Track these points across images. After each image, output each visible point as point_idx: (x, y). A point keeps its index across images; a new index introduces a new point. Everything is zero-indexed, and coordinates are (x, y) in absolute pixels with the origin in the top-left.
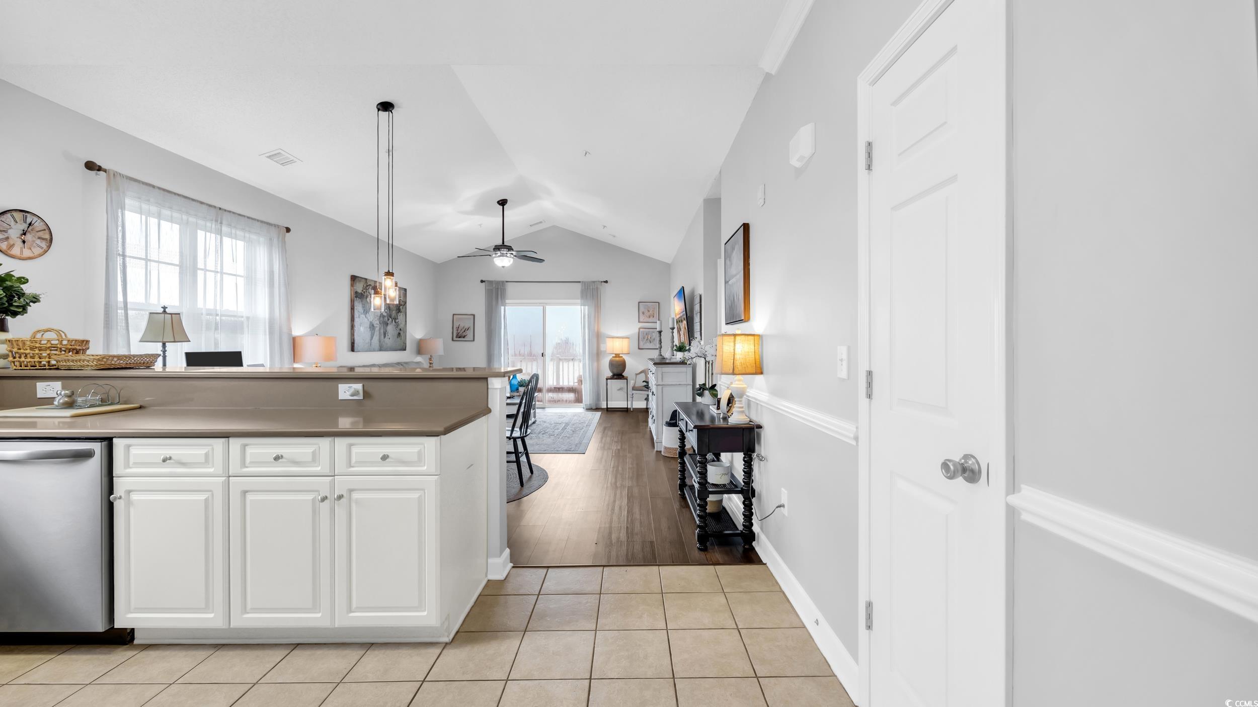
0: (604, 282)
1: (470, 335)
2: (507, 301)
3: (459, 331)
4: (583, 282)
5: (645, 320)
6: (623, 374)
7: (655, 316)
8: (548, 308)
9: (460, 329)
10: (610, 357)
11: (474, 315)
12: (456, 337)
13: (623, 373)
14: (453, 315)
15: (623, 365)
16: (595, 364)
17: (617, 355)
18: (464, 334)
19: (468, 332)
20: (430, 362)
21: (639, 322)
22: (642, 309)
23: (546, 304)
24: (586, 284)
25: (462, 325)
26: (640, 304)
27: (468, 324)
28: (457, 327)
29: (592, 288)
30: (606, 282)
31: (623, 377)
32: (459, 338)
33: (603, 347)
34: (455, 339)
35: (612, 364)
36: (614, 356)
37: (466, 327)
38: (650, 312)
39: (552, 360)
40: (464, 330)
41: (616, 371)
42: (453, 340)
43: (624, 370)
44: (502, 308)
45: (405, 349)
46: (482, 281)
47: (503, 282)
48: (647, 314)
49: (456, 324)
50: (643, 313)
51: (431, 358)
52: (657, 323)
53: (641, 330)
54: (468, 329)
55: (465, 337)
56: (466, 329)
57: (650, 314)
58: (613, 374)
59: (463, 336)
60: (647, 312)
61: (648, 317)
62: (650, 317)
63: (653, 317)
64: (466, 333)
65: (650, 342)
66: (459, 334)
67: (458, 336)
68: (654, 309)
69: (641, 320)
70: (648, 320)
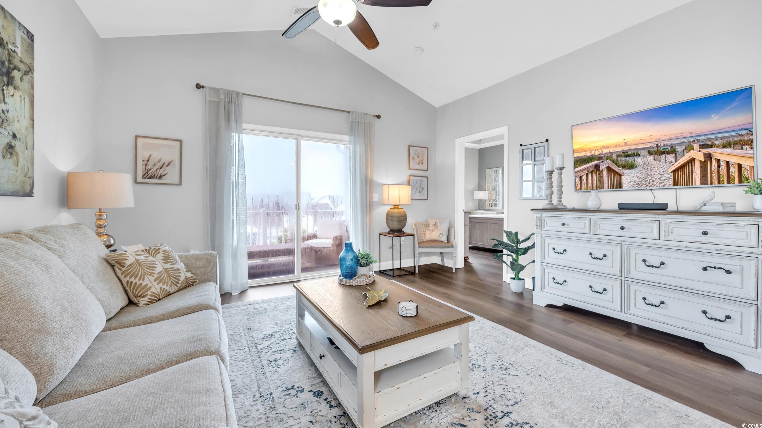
0: (376, 116)
1: (172, 175)
2: (245, 126)
3: (149, 167)
4: (353, 113)
5: (415, 167)
6: (403, 230)
7: (424, 162)
8: (304, 143)
9: (150, 164)
10: (387, 209)
11: (180, 142)
13: (403, 228)
14: (137, 137)
15: (403, 219)
16: (368, 218)
17: (396, 206)
18: (161, 172)
19: (168, 170)
21: (409, 169)
22: (411, 155)
23: (302, 136)
24: (358, 116)
25: (156, 155)
26: (411, 148)
27: (168, 153)
28: (147, 159)
29: (363, 121)
30: (378, 117)
31: (403, 232)
32: (150, 178)
33: (376, 197)
34: (140, 179)
35: (389, 217)
36: (392, 207)
37: (166, 159)
38: (420, 158)
39: (307, 213)
40: (160, 164)
41: (396, 226)
42: (138, 182)
43: (405, 225)
44: (236, 136)
45: (30, 194)
46: (198, 86)
47: (238, 94)
48: (417, 160)
49: (143, 154)
50: (413, 159)
51: (100, 215)
52: (427, 170)
53: (412, 178)
54: (169, 164)
55: (162, 178)
56: (164, 164)
57: (420, 160)
58: (389, 230)
59: (159, 176)
60: (416, 157)
61: (418, 163)
62: (419, 164)
63: (422, 163)
64: (164, 171)
65: (420, 192)
66: (149, 172)
67: (148, 176)
68: (423, 155)
69: (411, 167)
70: (418, 167)
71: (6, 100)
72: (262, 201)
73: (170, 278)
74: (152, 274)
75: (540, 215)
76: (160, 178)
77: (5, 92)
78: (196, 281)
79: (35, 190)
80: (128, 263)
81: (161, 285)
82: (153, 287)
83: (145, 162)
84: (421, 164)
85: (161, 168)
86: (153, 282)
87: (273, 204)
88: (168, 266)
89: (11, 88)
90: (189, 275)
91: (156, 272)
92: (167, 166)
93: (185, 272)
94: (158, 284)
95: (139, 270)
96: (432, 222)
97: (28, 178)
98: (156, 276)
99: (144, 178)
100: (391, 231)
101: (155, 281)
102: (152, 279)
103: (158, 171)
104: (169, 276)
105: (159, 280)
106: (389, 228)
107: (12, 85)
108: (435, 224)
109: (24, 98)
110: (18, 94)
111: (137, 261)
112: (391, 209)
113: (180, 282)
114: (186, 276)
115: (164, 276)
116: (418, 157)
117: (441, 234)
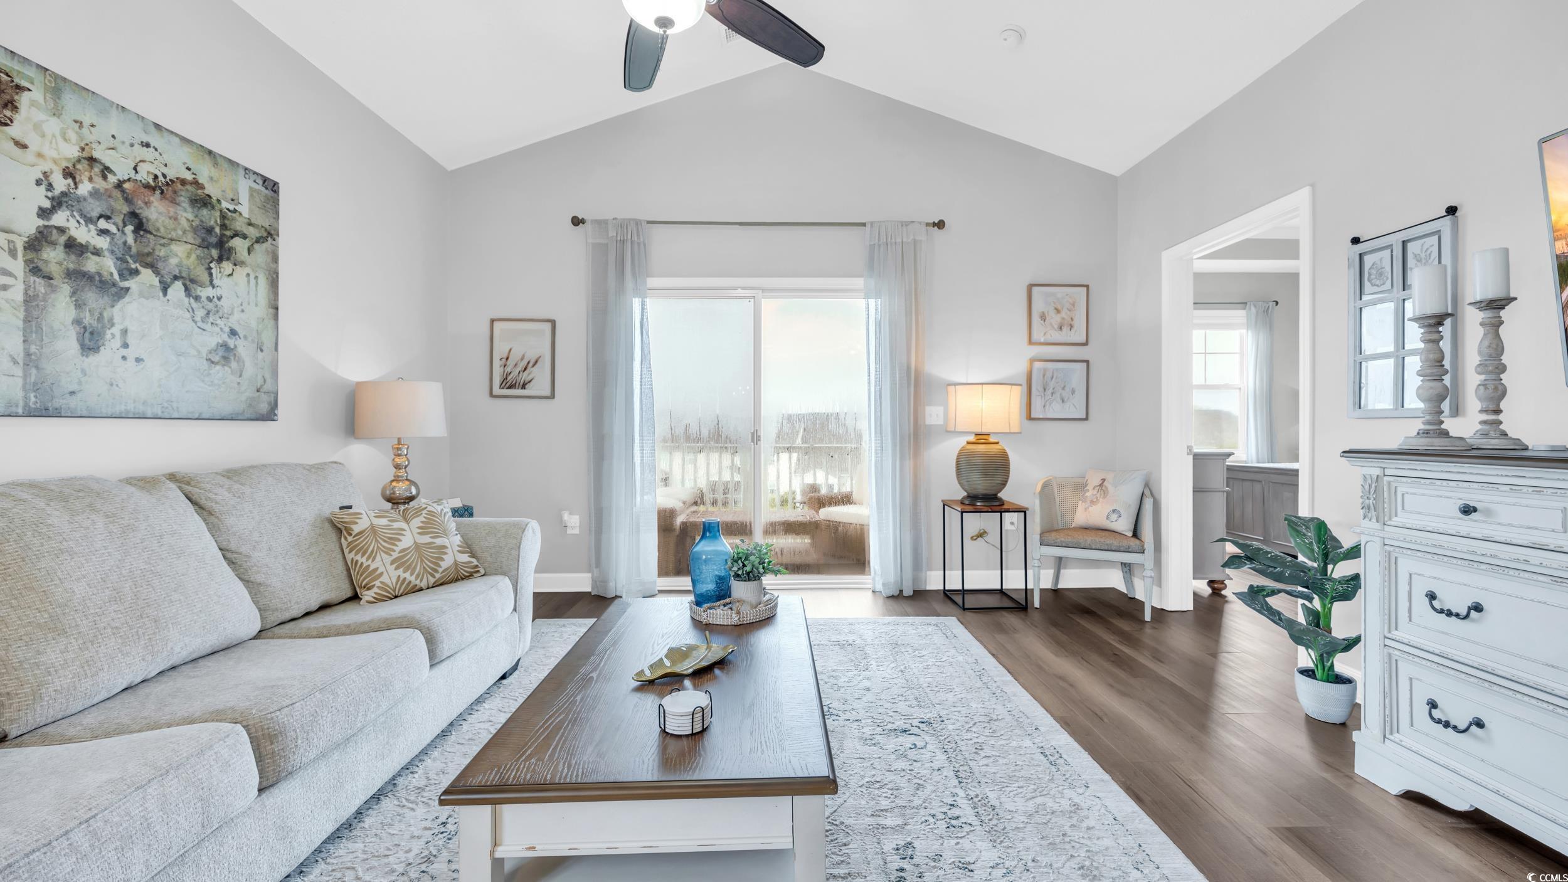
0: (934, 225)
1: (541, 379)
2: (651, 282)
3: (508, 369)
4: (872, 224)
5: (1047, 339)
6: (999, 495)
7: (1076, 324)
9: (511, 363)
10: (959, 442)
11: (553, 323)
12: (501, 387)
13: (1001, 490)
14: (492, 321)
15: (1000, 468)
16: (909, 464)
17: (982, 438)
18: (525, 377)
19: (534, 372)
20: (398, 460)
21: (1030, 342)
22: (1038, 306)
23: (764, 290)
24: (883, 230)
25: (518, 349)
26: (1035, 290)
27: (535, 345)
28: (505, 356)
29: (899, 240)
30: (940, 225)
31: (1002, 503)
32: (510, 387)
33: (933, 415)
34: (497, 390)
35: (964, 463)
36: (972, 438)
37: (531, 355)
38: (1063, 314)
39: (774, 450)
40: (524, 363)
41: (981, 487)
42: (492, 395)
43: (1004, 484)
44: (636, 303)
45: (270, 415)
46: (577, 221)
47: (638, 223)
48: (1055, 319)
49: (500, 350)
50: (1043, 317)
51: (399, 449)
52: (1086, 344)
53: (1037, 365)
54: (536, 362)
55: (526, 386)
56: (529, 363)
57: (1063, 319)
58: (965, 494)
59: (521, 383)
60: (1052, 313)
61: (1056, 327)
62: (1061, 328)
63: (1071, 327)
64: (529, 374)
65: (1063, 401)
66: (509, 378)
67: (508, 385)
68: (1073, 305)
69: (1038, 336)
70: (1057, 336)
71: (215, 282)
72: (687, 427)
73: (422, 561)
74: (388, 552)
75: (1376, 472)
76: (524, 387)
77: (213, 271)
78: (478, 571)
79: (280, 411)
80: (356, 529)
81: (400, 572)
82: (385, 576)
83: (504, 360)
84: (1065, 329)
85: (525, 369)
86: (388, 566)
87: (710, 431)
88: (426, 539)
89: (227, 266)
90: (464, 558)
91: (397, 549)
92: (534, 366)
93: (456, 552)
94: (396, 569)
95: (371, 542)
96: (1094, 481)
97: (265, 393)
98: (395, 555)
99: (503, 388)
100: (969, 496)
101: (392, 563)
102: (388, 559)
103: (521, 374)
104: (421, 557)
105: (399, 563)
106: (966, 491)
107: (228, 259)
108: (1101, 485)
109: (256, 278)
110: (241, 272)
111: (372, 526)
112: (968, 443)
113: (440, 570)
114: (455, 560)
115: (413, 556)
116: (1058, 311)
117: (1114, 511)
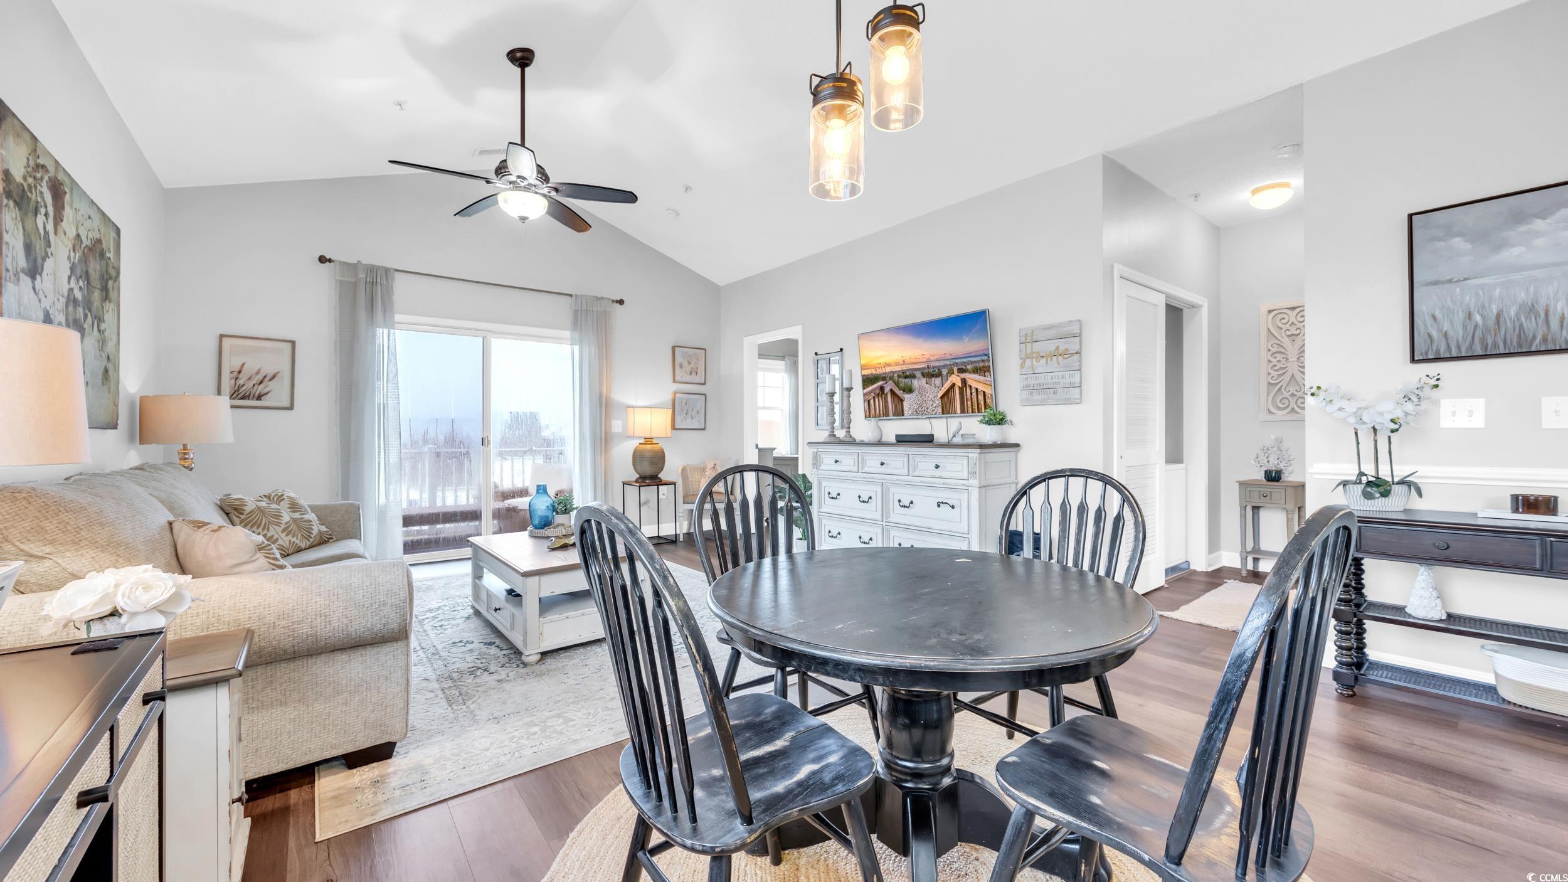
0: (618, 301)
1: (278, 393)
2: (398, 318)
3: (241, 382)
4: (575, 295)
5: (684, 379)
6: (658, 475)
7: (700, 371)
8: (494, 341)
9: (243, 377)
10: (633, 444)
11: (293, 342)
13: (659, 472)
14: (221, 337)
15: (659, 459)
16: (602, 458)
17: (648, 440)
18: (260, 389)
19: (271, 385)
21: (674, 382)
22: (678, 360)
23: (490, 332)
24: (584, 300)
25: (253, 364)
26: (675, 349)
27: (273, 361)
28: (237, 370)
29: (594, 308)
30: (621, 302)
31: (660, 479)
32: (243, 398)
33: (616, 426)
35: (638, 456)
36: (642, 441)
37: (269, 370)
38: (692, 365)
40: (260, 377)
41: (648, 470)
43: (661, 468)
44: (384, 333)
45: (115, 426)
46: (323, 260)
47: (387, 270)
48: (688, 368)
49: (231, 363)
50: (681, 366)
51: (185, 454)
52: (705, 384)
53: (679, 396)
54: (274, 377)
55: (262, 398)
56: (265, 377)
57: (692, 368)
58: (638, 476)
59: (256, 396)
60: (686, 364)
61: (688, 372)
62: (690, 374)
63: (697, 373)
64: (265, 387)
65: (691, 418)
66: (241, 390)
67: (240, 396)
69: (678, 377)
70: (689, 379)
72: (426, 433)
73: (300, 530)
74: (278, 524)
75: (816, 450)
76: (259, 398)
78: (331, 537)
79: (119, 422)
80: (247, 509)
81: (290, 537)
82: (280, 540)
83: (235, 374)
84: (693, 374)
85: (261, 383)
86: (281, 535)
87: (445, 437)
88: (297, 515)
90: (323, 528)
91: (284, 522)
92: (271, 380)
93: (319, 525)
94: (287, 535)
95: (262, 518)
96: (710, 465)
97: (115, 406)
98: (283, 526)
99: (234, 399)
100: (640, 477)
101: (283, 532)
102: (279, 529)
103: (256, 387)
104: (299, 527)
105: (287, 530)
106: (638, 473)
108: (715, 468)
111: (259, 506)
112: (640, 444)
113: (313, 536)
114: (319, 530)
115: (293, 527)
116: (689, 363)
